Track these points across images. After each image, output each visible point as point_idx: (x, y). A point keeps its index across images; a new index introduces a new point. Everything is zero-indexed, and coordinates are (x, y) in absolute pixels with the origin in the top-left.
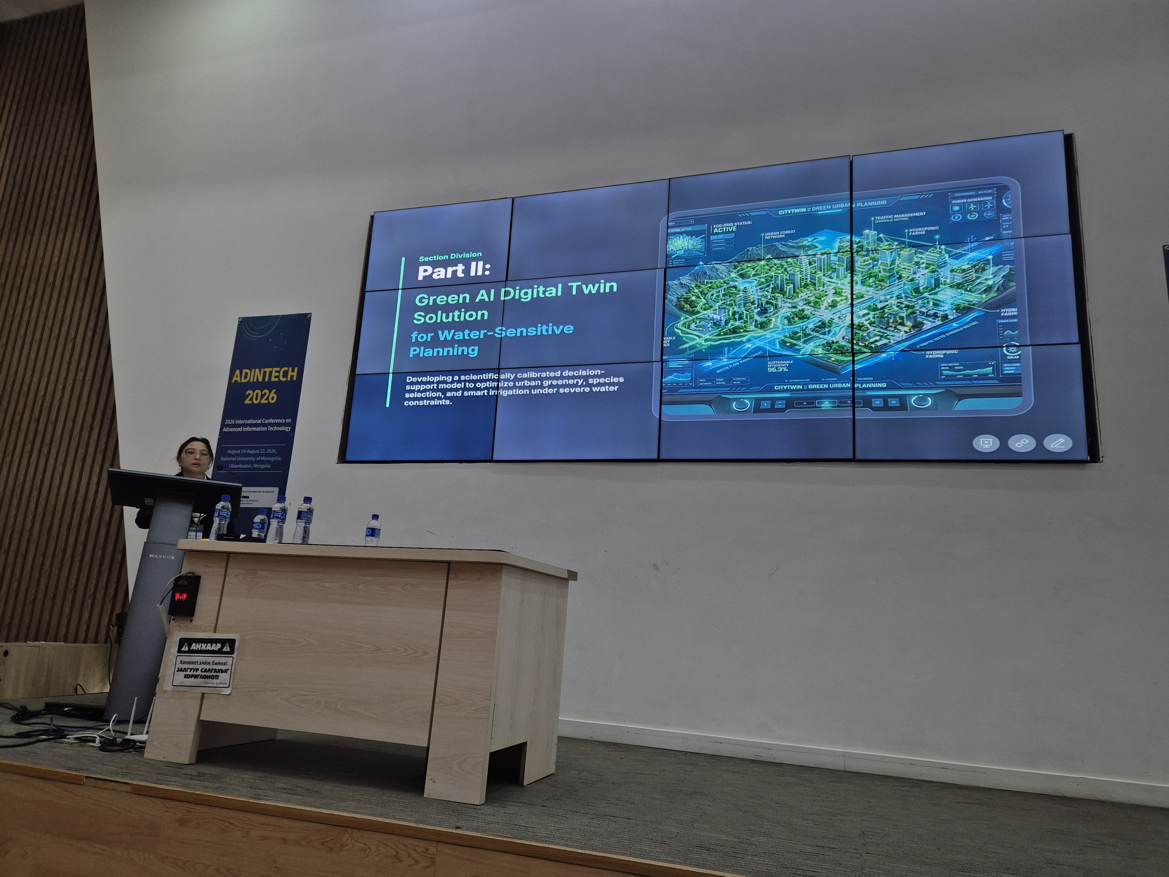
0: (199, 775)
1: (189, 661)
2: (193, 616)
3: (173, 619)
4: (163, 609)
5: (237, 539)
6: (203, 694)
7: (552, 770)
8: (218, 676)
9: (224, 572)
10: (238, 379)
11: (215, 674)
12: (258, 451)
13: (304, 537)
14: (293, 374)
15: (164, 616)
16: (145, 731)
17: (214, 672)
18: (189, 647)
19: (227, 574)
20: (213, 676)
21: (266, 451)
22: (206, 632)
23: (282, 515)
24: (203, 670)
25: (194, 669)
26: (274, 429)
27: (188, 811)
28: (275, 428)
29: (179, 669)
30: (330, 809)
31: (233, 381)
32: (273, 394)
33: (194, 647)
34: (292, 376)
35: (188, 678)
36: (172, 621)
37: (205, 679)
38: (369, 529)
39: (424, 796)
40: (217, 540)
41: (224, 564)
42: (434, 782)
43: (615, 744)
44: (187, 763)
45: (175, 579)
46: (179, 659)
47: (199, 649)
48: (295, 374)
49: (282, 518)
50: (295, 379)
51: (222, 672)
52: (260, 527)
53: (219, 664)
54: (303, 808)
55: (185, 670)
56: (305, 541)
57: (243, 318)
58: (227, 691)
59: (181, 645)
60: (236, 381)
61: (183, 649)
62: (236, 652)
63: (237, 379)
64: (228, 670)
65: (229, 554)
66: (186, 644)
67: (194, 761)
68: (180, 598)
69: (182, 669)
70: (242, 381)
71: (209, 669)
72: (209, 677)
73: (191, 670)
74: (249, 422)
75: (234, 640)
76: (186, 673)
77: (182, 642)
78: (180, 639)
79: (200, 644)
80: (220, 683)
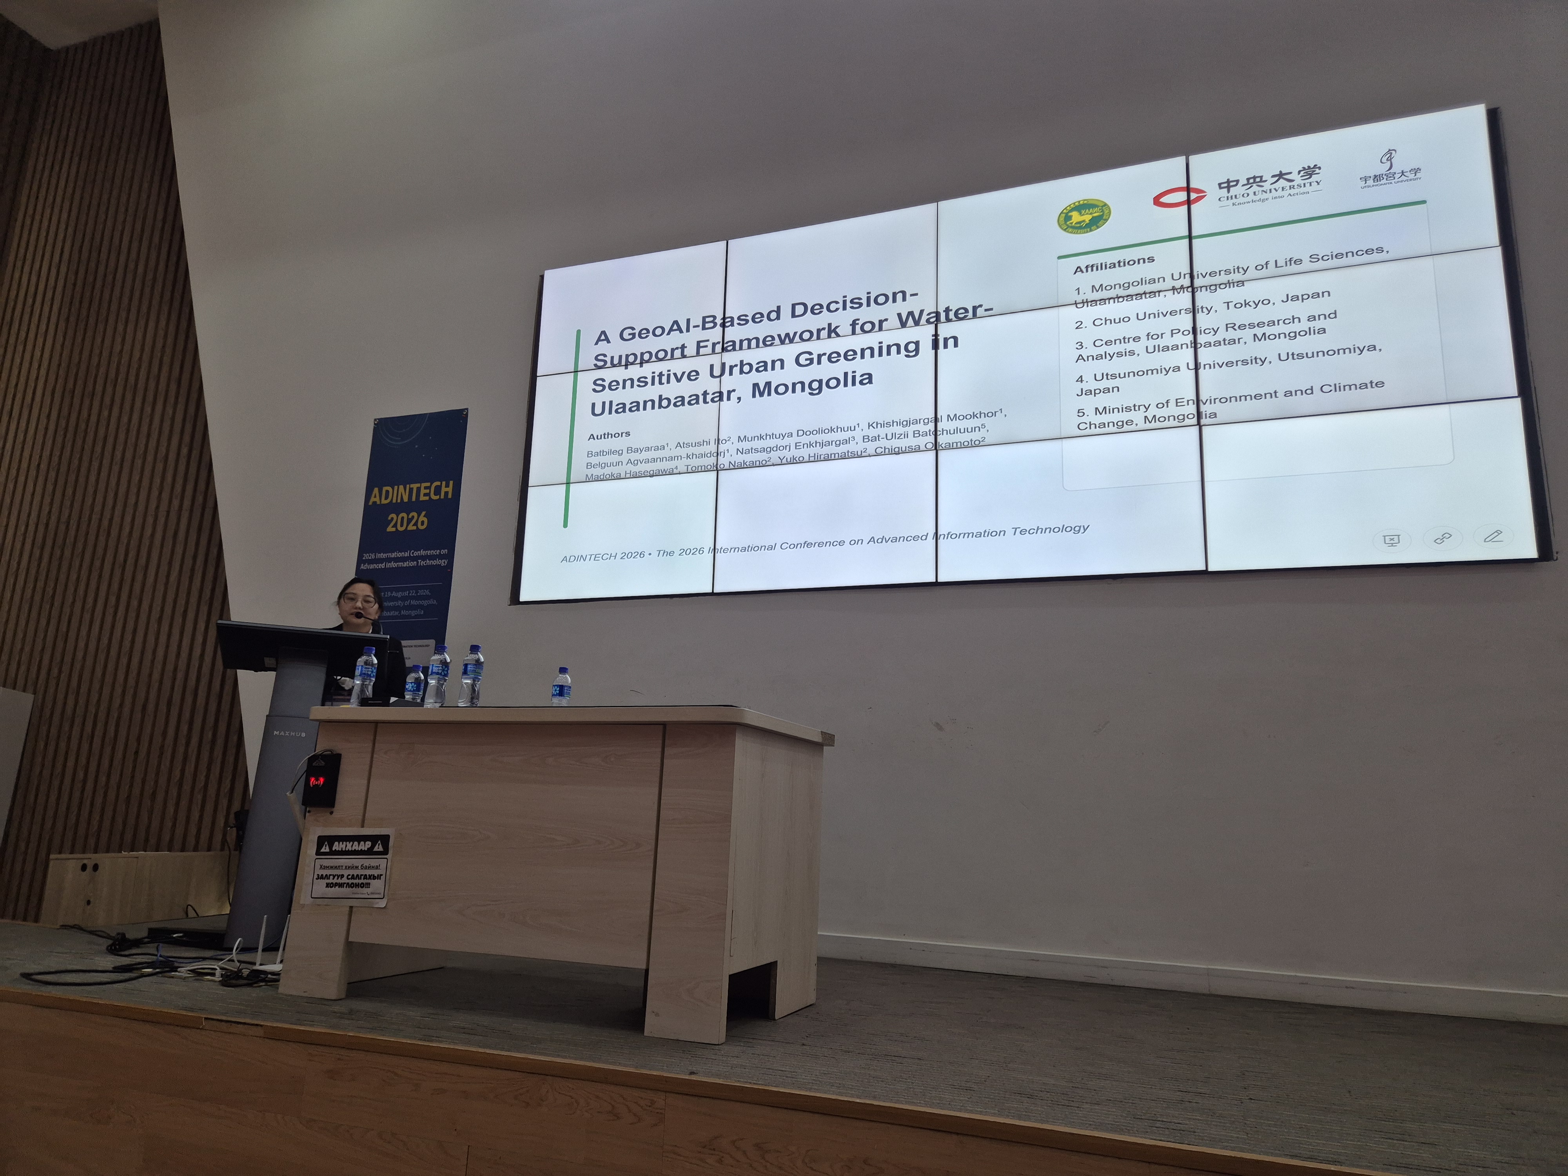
0: (351, 1012)
1: (332, 865)
2: (334, 807)
3: (309, 812)
4: (294, 799)
5: (386, 704)
6: (351, 907)
7: (812, 999)
8: (369, 884)
9: (370, 750)
10: (377, 500)
11: (365, 881)
12: (406, 593)
13: (472, 698)
14: (447, 489)
15: (297, 808)
16: (279, 960)
17: (364, 879)
18: (331, 847)
19: (375, 750)
20: (362, 883)
21: (417, 593)
22: (350, 826)
23: (443, 670)
24: (350, 877)
25: (338, 876)
26: (426, 563)
27: (339, 1059)
28: (428, 561)
29: (318, 877)
30: (525, 1052)
31: (370, 503)
32: (422, 518)
33: (337, 846)
34: (446, 493)
35: (332, 887)
36: (307, 814)
37: (352, 887)
38: (556, 687)
39: (645, 1034)
40: (361, 706)
41: (372, 738)
42: (657, 1015)
43: (894, 966)
44: (334, 998)
45: (309, 758)
46: (319, 862)
47: (344, 849)
48: (450, 490)
49: (443, 674)
50: (450, 496)
51: (374, 879)
52: (415, 688)
53: (369, 868)
54: (488, 1051)
55: (327, 877)
56: (473, 703)
57: (380, 419)
58: (382, 904)
59: (320, 844)
60: (375, 503)
61: (323, 850)
62: (390, 852)
63: (375, 500)
64: (381, 875)
65: (376, 723)
66: (326, 843)
67: (343, 996)
68: (316, 783)
69: (322, 875)
70: (382, 503)
71: (358, 875)
72: (357, 885)
73: (334, 877)
74: (393, 555)
75: (388, 836)
76: (328, 881)
77: (321, 841)
78: (319, 837)
79: (344, 843)
80: (372, 893)
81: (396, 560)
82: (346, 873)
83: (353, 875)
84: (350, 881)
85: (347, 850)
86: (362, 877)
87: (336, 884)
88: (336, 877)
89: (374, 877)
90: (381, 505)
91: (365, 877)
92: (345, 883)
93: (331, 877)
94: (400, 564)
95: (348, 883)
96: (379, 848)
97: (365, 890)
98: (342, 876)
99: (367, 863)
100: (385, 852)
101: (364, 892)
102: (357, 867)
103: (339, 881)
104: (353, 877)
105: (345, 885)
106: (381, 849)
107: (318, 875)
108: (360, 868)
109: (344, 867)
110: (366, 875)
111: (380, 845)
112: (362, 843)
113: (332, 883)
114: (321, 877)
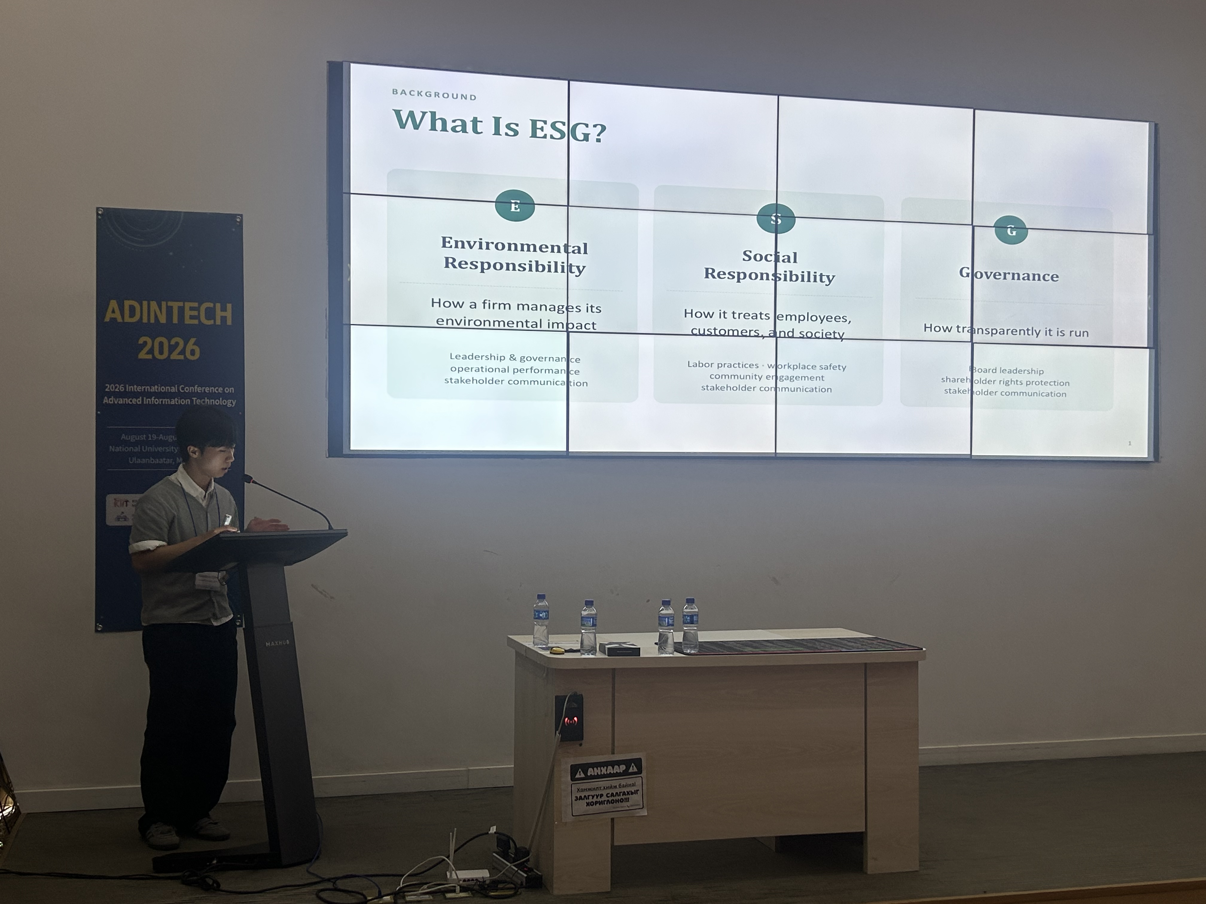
1: (589, 787)
2: (583, 739)
6: (613, 820)
9: (611, 689)
10: (118, 315)
11: (624, 797)
14: (224, 313)
18: (585, 773)
19: (616, 690)
20: (621, 799)
22: (602, 755)
25: (598, 796)
31: (107, 319)
32: (191, 346)
33: (591, 772)
34: (224, 319)
35: (592, 805)
36: (563, 749)
37: (612, 803)
39: (869, 873)
41: (610, 683)
42: (876, 859)
46: (575, 787)
47: (599, 774)
48: (228, 314)
50: (229, 322)
53: (627, 786)
55: (586, 798)
57: (106, 210)
58: (643, 813)
59: (574, 772)
60: (114, 320)
61: (578, 776)
62: (644, 771)
63: (113, 316)
64: (638, 790)
66: (580, 771)
68: (571, 722)
69: (581, 797)
70: (126, 321)
71: (617, 793)
72: (617, 801)
73: (593, 797)
74: (154, 389)
75: (641, 759)
76: (588, 801)
77: (574, 769)
78: (571, 766)
79: (599, 768)
80: (632, 806)
81: (158, 395)
82: (604, 793)
83: (612, 794)
84: (610, 799)
85: (602, 773)
86: (621, 794)
87: (596, 803)
88: (595, 797)
89: (632, 793)
90: (124, 323)
91: (624, 794)
92: (604, 801)
93: (590, 797)
94: (166, 401)
95: (608, 800)
96: (633, 769)
97: (625, 804)
98: (602, 795)
99: (623, 782)
100: (640, 771)
101: (625, 806)
102: (615, 787)
103: (599, 799)
104: (612, 795)
105: (606, 802)
106: (635, 770)
107: (577, 797)
108: (618, 787)
109: (602, 788)
110: (624, 792)
111: (634, 766)
112: (616, 767)
113: (593, 802)
114: (581, 798)
